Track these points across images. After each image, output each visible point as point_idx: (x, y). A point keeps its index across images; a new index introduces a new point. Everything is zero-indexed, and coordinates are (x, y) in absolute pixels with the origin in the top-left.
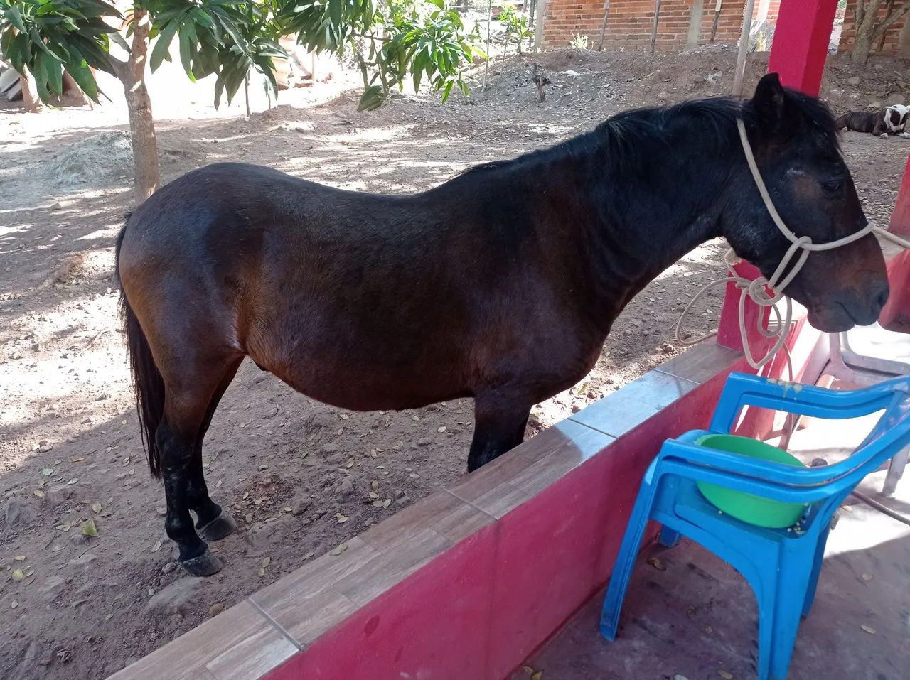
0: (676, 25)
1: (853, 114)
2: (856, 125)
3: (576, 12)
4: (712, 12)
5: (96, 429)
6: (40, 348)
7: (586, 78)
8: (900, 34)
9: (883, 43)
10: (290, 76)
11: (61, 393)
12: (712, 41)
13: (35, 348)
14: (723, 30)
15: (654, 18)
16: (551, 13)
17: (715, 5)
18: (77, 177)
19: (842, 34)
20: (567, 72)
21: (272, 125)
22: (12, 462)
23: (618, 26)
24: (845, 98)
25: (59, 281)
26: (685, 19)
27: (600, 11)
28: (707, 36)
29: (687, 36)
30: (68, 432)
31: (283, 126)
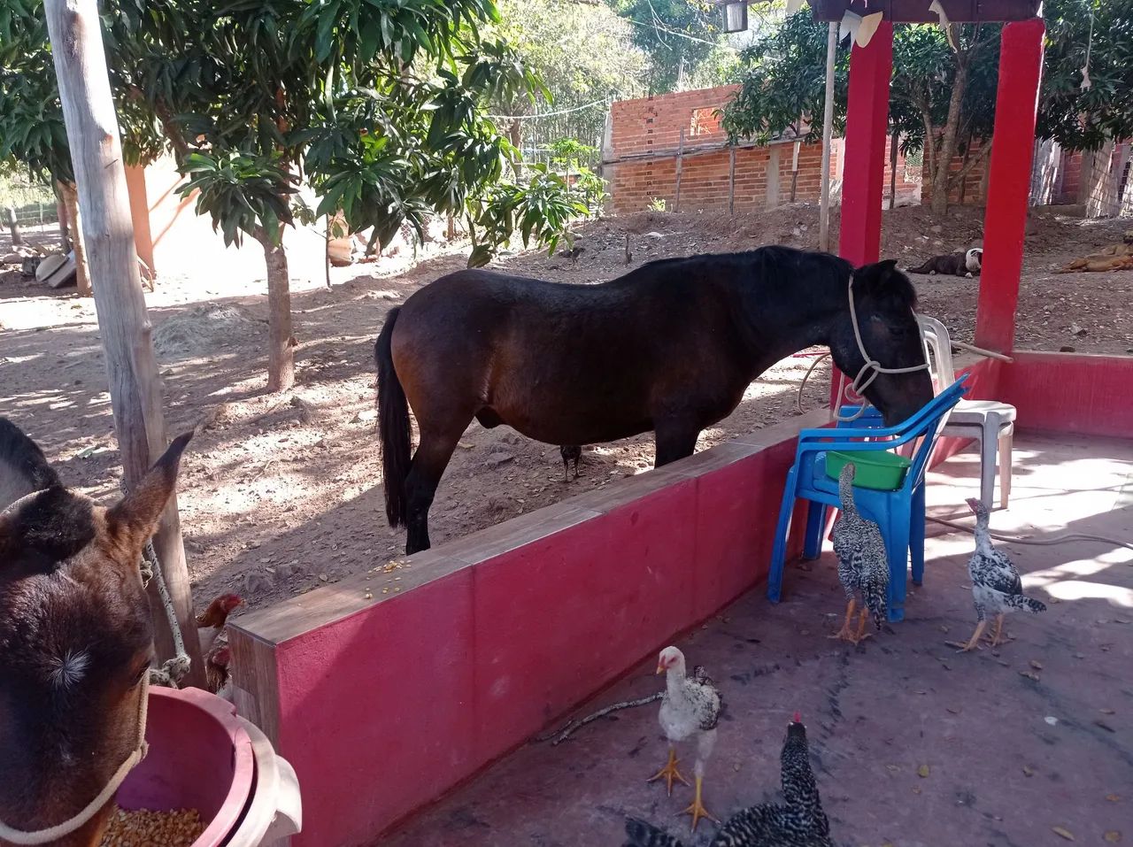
0: (753, 187)
1: (939, 258)
2: (941, 268)
3: (646, 178)
4: (789, 173)
5: (294, 531)
6: (214, 478)
7: (670, 239)
8: (980, 186)
9: (963, 196)
10: (355, 251)
11: (249, 509)
12: (792, 200)
13: (210, 478)
14: (802, 190)
15: (730, 181)
16: (619, 181)
17: (791, 166)
18: (180, 346)
19: (923, 189)
20: (650, 234)
21: (357, 295)
22: (227, 558)
23: (692, 191)
24: (930, 245)
25: (209, 427)
26: (761, 181)
27: (672, 176)
28: (786, 196)
29: (765, 197)
30: (269, 535)
31: (370, 295)
